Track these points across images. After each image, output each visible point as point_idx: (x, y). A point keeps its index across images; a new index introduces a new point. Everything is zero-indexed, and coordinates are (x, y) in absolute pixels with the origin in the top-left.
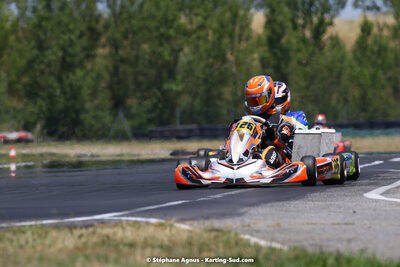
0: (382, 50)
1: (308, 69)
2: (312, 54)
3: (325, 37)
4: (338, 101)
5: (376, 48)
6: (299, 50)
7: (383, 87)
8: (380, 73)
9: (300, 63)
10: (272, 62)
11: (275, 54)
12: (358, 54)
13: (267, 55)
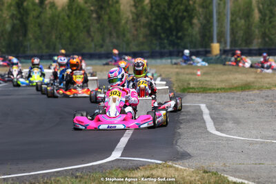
0: (81, 10)
1: (39, 20)
2: (41, 13)
3: (46, 2)
4: (56, 38)
5: (78, 10)
6: (34, 10)
7: (82, 31)
8: (80, 23)
9: (33, 17)
10: (19, 16)
11: (20, 12)
12: (68, 12)
13: (15, 12)
